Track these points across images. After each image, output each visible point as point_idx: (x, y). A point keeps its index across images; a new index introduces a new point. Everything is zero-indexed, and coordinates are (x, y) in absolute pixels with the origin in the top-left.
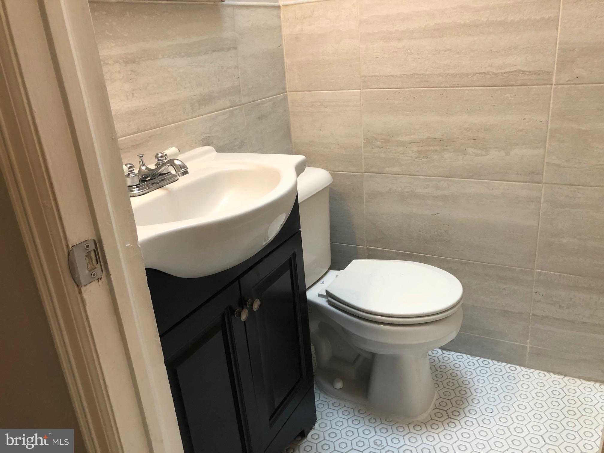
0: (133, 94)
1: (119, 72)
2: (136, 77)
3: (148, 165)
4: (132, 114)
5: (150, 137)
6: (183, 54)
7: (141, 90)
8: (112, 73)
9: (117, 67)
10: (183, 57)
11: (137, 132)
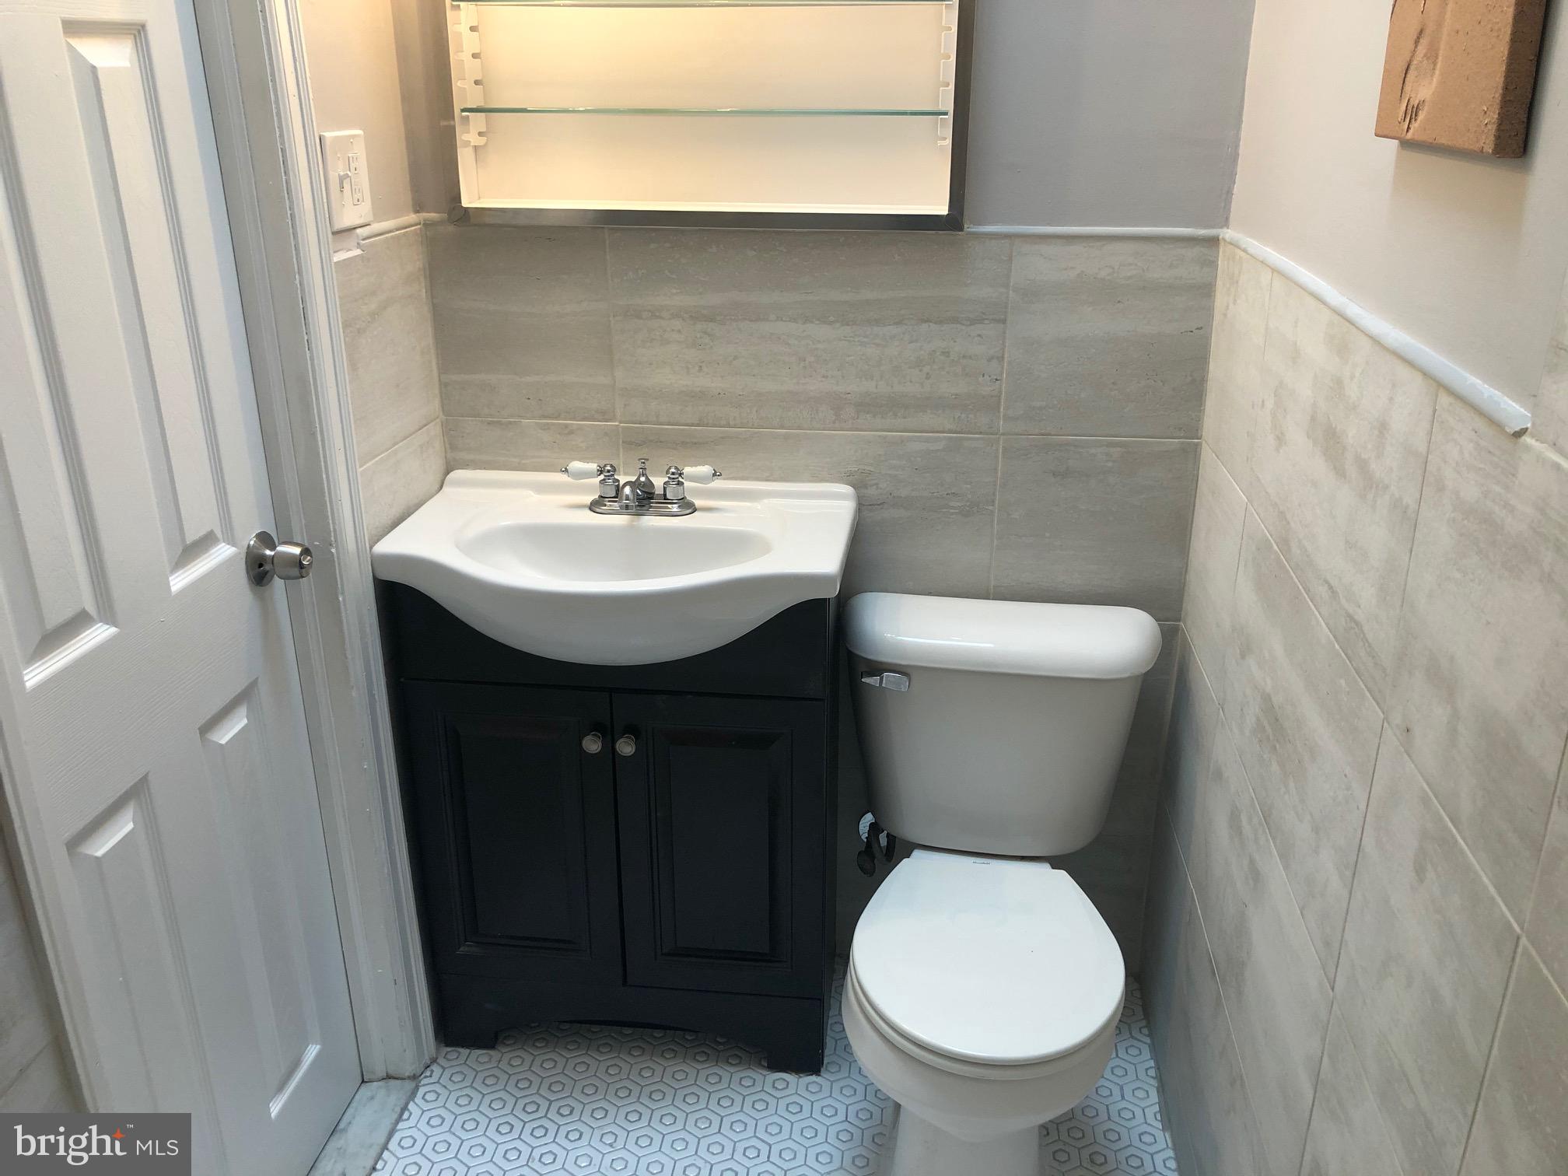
0: (701, 367)
1: (679, 331)
2: (712, 344)
3: (655, 476)
4: (693, 397)
5: (722, 438)
6: (832, 319)
7: (718, 364)
8: (665, 331)
9: (677, 324)
10: (831, 323)
11: (698, 425)
